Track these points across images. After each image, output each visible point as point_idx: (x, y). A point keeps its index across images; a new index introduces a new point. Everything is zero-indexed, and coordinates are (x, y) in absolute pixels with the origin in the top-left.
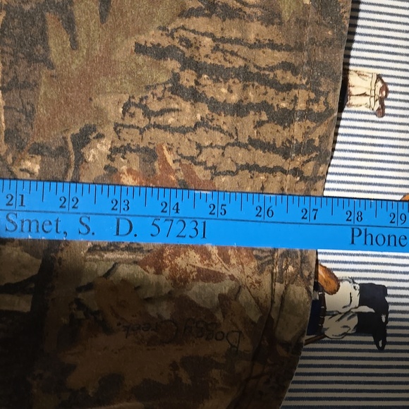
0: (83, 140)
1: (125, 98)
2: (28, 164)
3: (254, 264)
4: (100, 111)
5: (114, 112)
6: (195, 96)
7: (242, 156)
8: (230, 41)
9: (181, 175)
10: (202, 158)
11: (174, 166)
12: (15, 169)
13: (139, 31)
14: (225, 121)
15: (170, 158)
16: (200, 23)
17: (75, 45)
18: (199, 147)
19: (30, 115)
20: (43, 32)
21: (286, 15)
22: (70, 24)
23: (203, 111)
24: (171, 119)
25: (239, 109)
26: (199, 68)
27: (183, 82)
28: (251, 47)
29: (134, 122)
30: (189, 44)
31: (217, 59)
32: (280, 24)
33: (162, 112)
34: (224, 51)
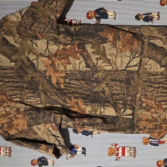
0: (136, 94)
1: (142, 88)
2: (129, 98)
3: (163, 111)
4: (139, 90)
5: (140, 90)
6: (151, 87)
7: (160, 94)
8: (156, 79)
9: (151, 98)
10: (154, 95)
11: (150, 97)
12: (127, 99)
13: (143, 79)
14: (156, 89)
15: (149, 95)
16: (151, 77)
17: (134, 82)
18: (153, 94)
19: (129, 92)
20: (130, 80)
21: (165, 74)
22: (133, 79)
23: (153, 88)
24: (148, 90)
25: (158, 88)
26: (152, 83)
27: (150, 85)
28: (159, 79)
29: (143, 91)
30: (150, 80)
31: (154, 81)
32: (164, 75)
33: (147, 89)
34: (155, 80)
